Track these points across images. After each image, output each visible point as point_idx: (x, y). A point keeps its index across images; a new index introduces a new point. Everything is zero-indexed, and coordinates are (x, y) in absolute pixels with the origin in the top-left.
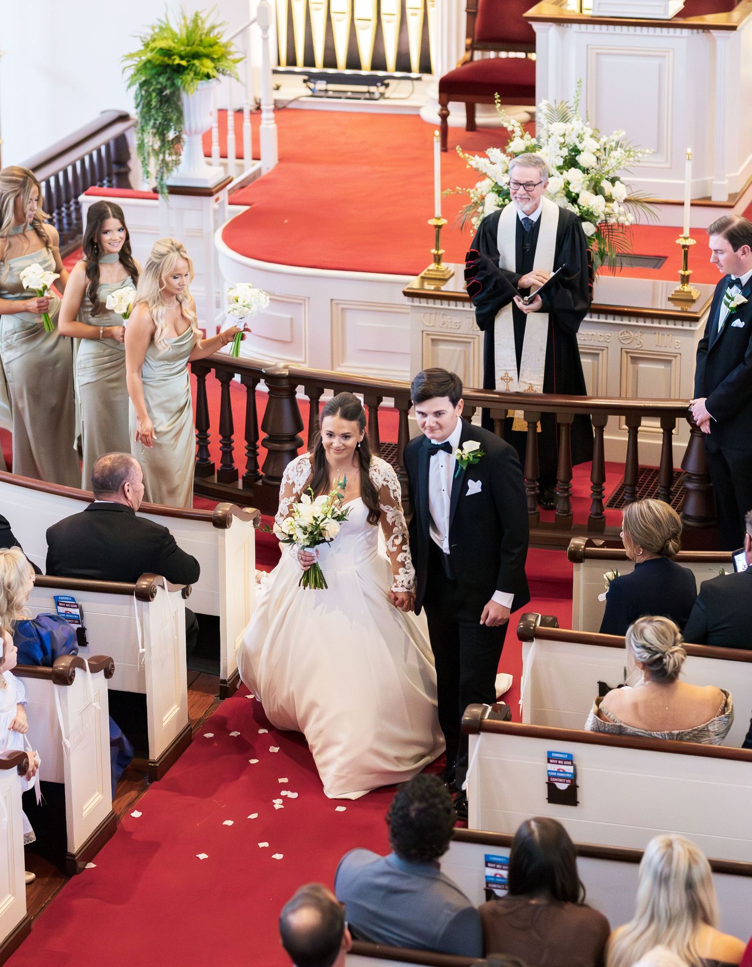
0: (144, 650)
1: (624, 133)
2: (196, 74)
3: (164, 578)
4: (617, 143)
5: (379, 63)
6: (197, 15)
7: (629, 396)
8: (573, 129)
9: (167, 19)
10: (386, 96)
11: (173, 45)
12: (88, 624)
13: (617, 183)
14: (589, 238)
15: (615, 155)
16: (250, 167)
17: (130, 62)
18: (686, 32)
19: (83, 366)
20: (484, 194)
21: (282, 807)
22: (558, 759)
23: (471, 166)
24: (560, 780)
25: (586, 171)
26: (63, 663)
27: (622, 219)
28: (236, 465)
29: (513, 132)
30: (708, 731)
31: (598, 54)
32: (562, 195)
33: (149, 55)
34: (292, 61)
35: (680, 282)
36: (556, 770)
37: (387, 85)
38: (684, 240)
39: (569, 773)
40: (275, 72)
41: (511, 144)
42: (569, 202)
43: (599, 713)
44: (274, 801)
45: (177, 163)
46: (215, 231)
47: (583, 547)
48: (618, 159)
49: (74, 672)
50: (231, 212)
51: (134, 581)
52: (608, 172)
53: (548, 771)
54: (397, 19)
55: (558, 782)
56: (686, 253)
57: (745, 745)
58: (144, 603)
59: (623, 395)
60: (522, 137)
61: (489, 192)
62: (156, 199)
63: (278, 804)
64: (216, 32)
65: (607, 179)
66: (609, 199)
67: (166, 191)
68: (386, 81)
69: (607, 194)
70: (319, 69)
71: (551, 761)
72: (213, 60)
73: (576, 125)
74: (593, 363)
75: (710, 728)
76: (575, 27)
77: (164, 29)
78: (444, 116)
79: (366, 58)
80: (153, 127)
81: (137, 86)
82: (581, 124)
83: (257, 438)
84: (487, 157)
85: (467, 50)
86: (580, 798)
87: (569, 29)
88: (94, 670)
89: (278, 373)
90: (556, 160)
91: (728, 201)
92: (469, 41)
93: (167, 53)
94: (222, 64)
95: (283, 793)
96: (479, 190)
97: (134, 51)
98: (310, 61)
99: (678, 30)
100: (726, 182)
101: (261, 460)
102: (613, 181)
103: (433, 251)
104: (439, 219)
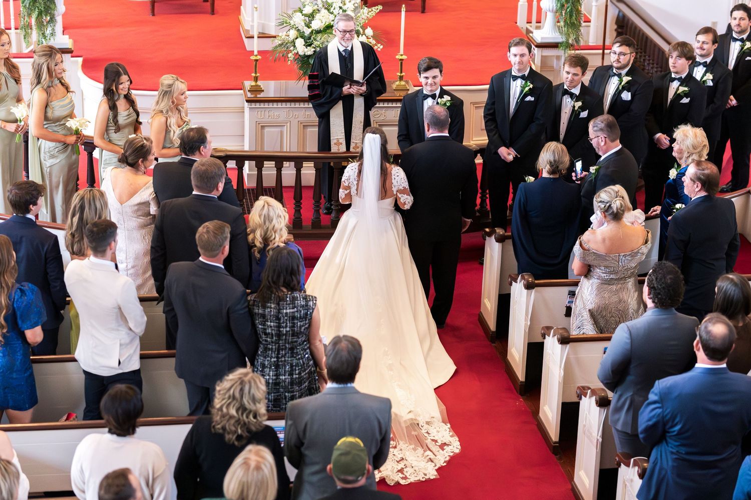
35: (399, 80)
38: (401, 56)
56: (401, 63)
103: (253, 75)
104: (256, 56)
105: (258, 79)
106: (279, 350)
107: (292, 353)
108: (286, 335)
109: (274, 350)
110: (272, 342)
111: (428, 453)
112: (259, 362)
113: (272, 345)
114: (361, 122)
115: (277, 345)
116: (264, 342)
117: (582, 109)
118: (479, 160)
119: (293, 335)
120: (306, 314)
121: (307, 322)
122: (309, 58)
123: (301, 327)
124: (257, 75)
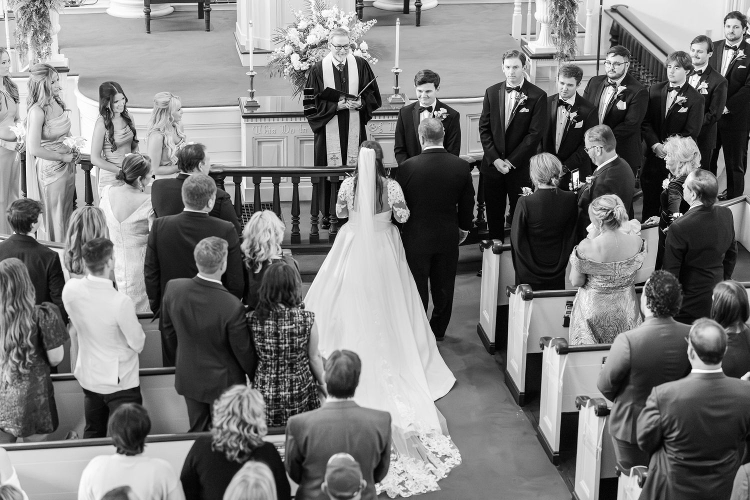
35: (394, 93)
38: (396, 70)
45: (49, 54)
50: (76, 80)
56: (397, 77)
81: (20, 9)
103: (250, 91)
104: (252, 71)
105: (255, 94)
106: (278, 365)
107: (292, 369)
108: (285, 351)
109: (273, 366)
110: (271, 359)
111: (429, 465)
112: (259, 379)
113: (271, 362)
114: (357, 137)
115: (276, 361)
116: (263, 359)
117: (578, 119)
118: (475, 172)
119: (292, 351)
120: (305, 330)
121: (306, 338)
122: (304, 73)
123: (300, 343)
124: (253, 91)
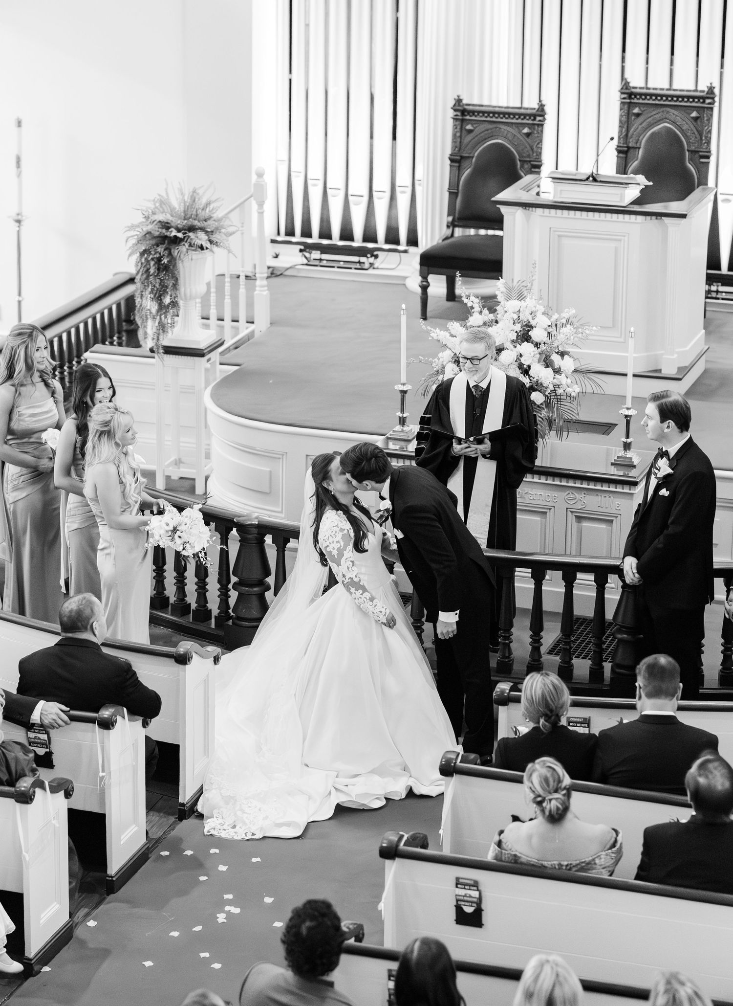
0: (104, 774)
1: (574, 311)
2: (190, 245)
3: (125, 709)
4: (568, 321)
5: (370, 236)
6: (194, 192)
7: (574, 553)
8: (527, 307)
9: (167, 193)
10: (376, 266)
11: (171, 218)
12: (54, 748)
13: (566, 356)
14: (538, 406)
15: (565, 331)
16: (244, 330)
17: (132, 233)
18: (640, 218)
19: (72, 513)
20: (444, 363)
21: (225, 921)
22: (465, 885)
23: (433, 338)
24: (467, 904)
25: (537, 345)
26: (24, 784)
27: (569, 390)
28: (210, 606)
29: (472, 308)
30: (595, 864)
31: (559, 236)
32: (515, 366)
33: (150, 228)
34: (290, 232)
35: (622, 449)
36: (463, 894)
37: (376, 257)
38: (627, 411)
39: (475, 898)
40: (273, 241)
41: (471, 319)
42: (521, 373)
43: (499, 844)
44: (218, 915)
45: (173, 325)
46: (206, 388)
47: (508, 691)
48: (566, 336)
49: (34, 792)
50: (221, 371)
51: (97, 711)
52: (558, 347)
53: (456, 895)
54: (387, 195)
55: (465, 905)
56: (628, 423)
57: (638, 877)
58: (106, 731)
59: (568, 552)
60: (481, 312)
61: (449, 361)
62: (154, 358)
63: (221, 918)
64: (212, 206)
65: (557, 353)
66: (557, 371)
67: (161, 351)
68: (375, 253)
69: (556, 366)
70: (315, 239)
71: (459, 886)
72: (207, 232)
73: (530, 303)
74: (541, 521)
75: (597, 861)
76: (539, 211)
77: (163, 203)
78: (425, 288)
79: (358, 231)
80: (152, 292)
81: (138, 254)
82: (534, 302)
83: (229, 582)
84: (447, 330)
85: (448, 227)
86: (484, 921)
87: (533, 213)
88: (54, 790)
89: (249, 522)
90: (510, 335)
91: (676, 374)
92: (450, 219)
93: (166, 226)
94: (215, 237)
95: (227, 908)
96: (441, 360)
97: (136, 222)
98: (306, 233)
99: (633, 217)
100: (675, 356)
101: (232, 601)
102: (562, 354)
103: (399, 414)
104: (403, 385)
105: (407, 421)
124: (405, 415)
